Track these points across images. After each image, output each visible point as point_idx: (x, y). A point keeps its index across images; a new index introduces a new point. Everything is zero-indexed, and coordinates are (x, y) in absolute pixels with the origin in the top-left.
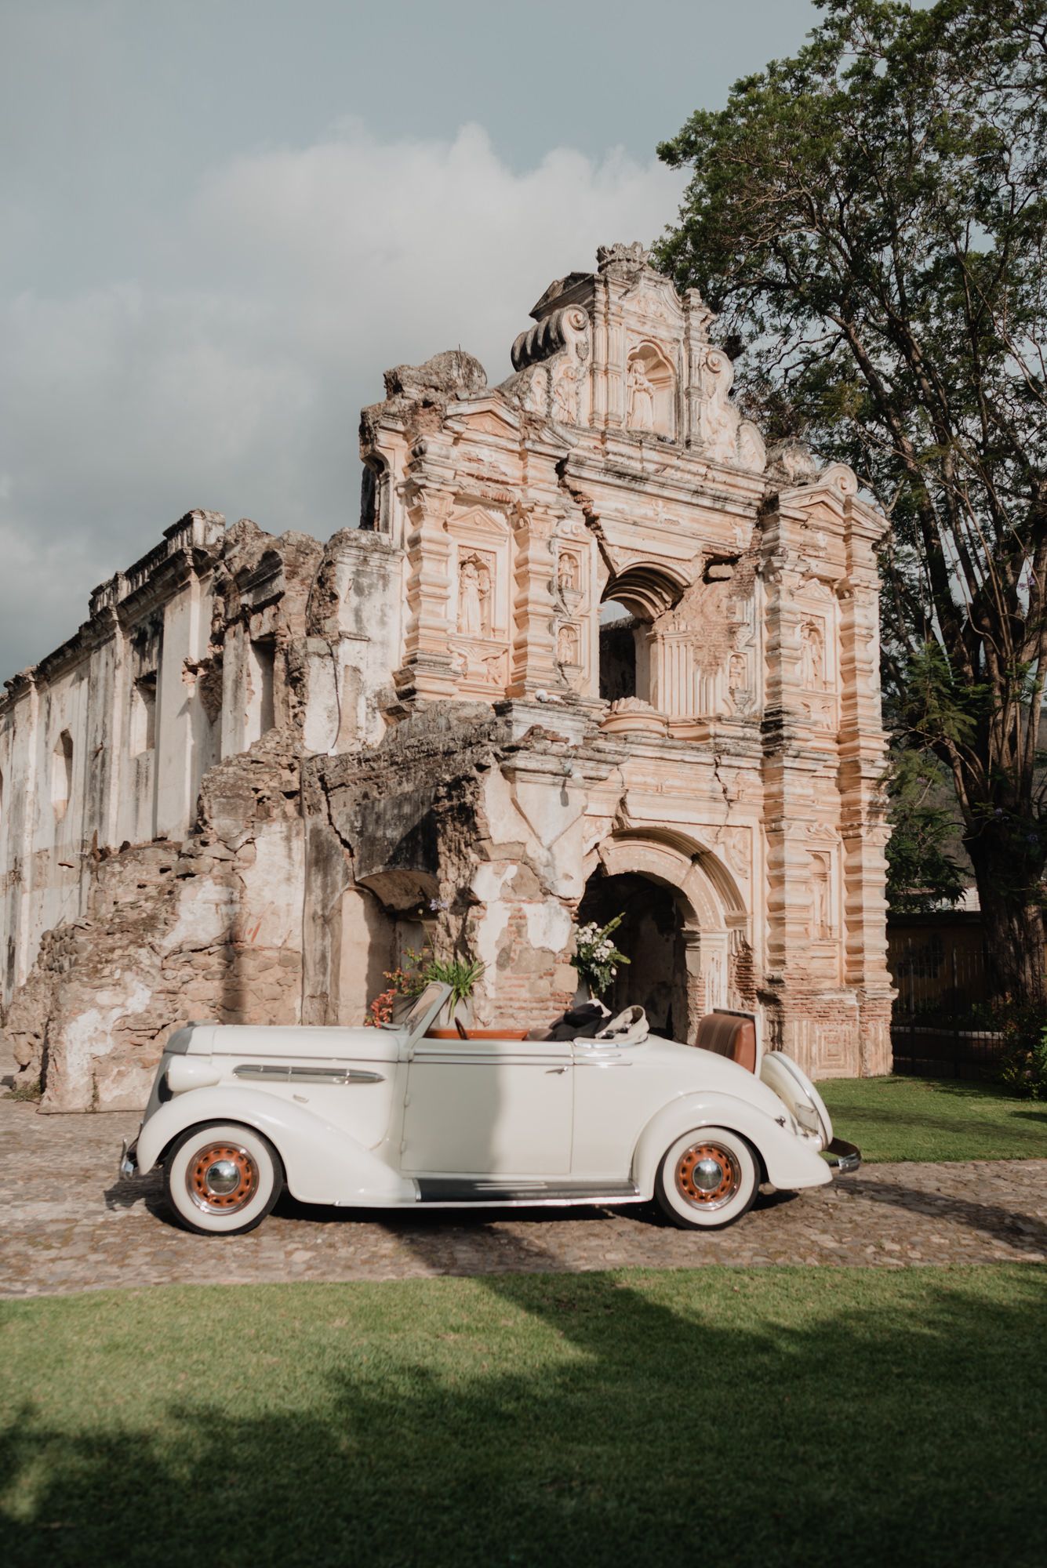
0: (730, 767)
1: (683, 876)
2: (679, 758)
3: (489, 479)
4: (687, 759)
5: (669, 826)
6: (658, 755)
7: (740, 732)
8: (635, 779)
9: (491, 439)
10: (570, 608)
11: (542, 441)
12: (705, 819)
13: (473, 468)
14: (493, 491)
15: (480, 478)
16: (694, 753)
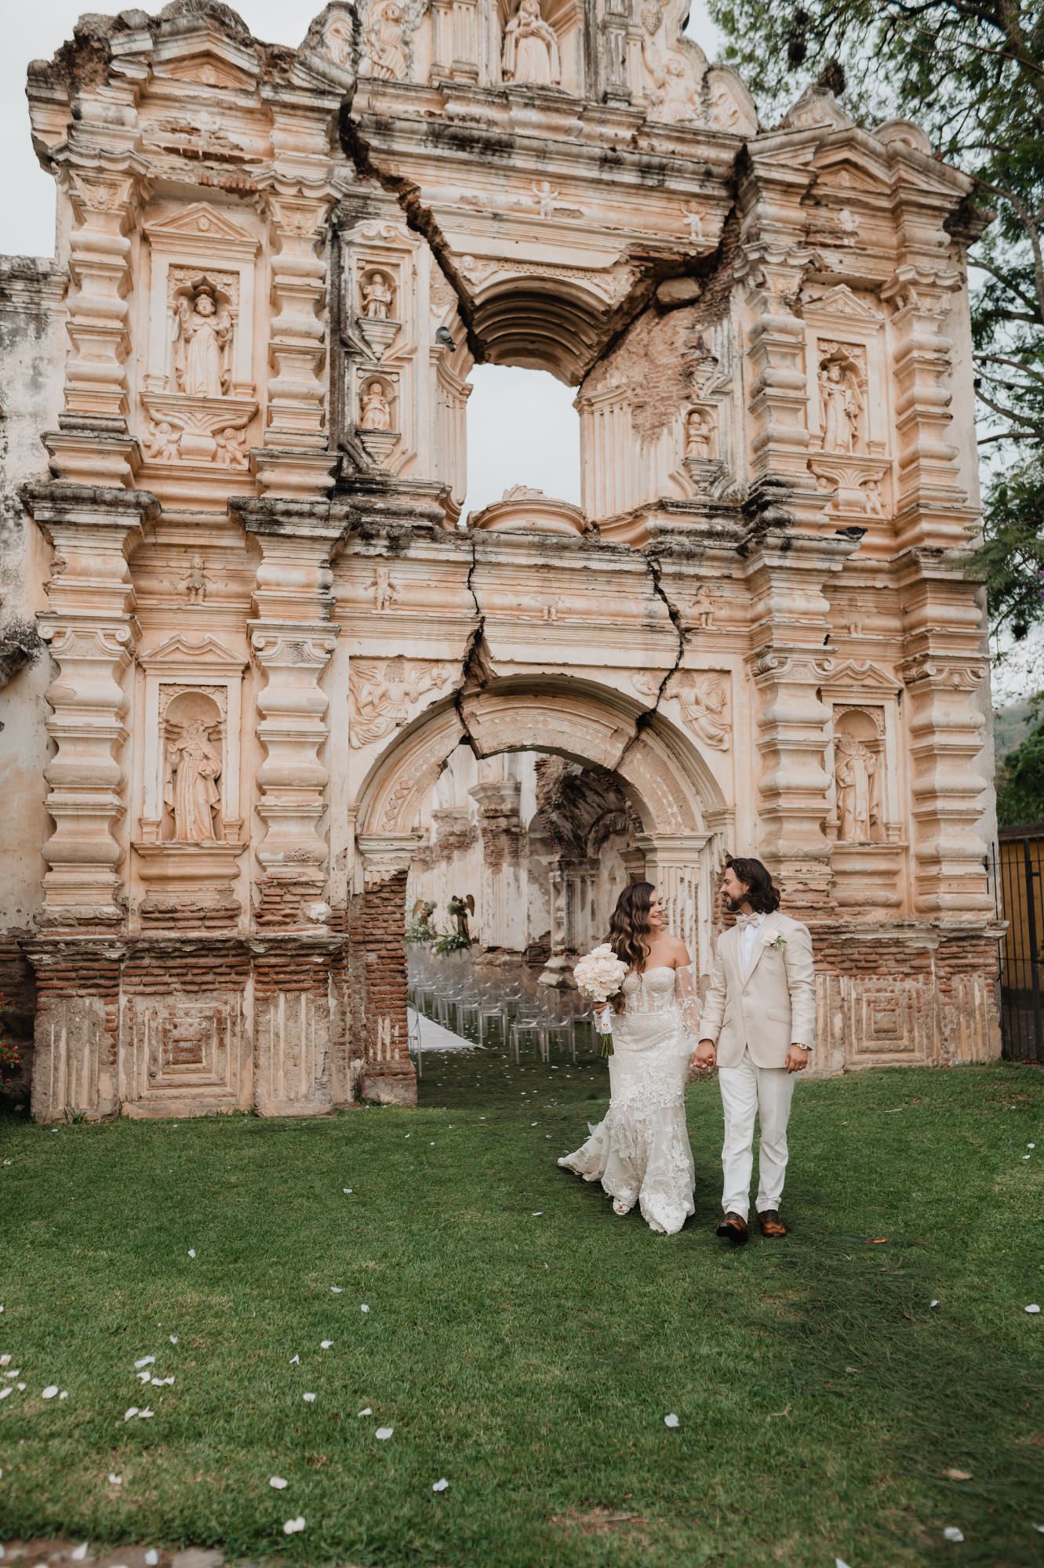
0: (679, 576)
1: (618, 753)
2: (579, 564)
3: (207, 156)
4: (594, 565)
5: (568, 672)
6: (540, 561)
7: (703, 525)
8: (498, 600)
9: (207, 93)
10: (378, 348)
11: (291, 87)
12: (638, 659)
13: (181, 141)
14: (220, 174)
15: (191, 155)
16: (607, 556)
